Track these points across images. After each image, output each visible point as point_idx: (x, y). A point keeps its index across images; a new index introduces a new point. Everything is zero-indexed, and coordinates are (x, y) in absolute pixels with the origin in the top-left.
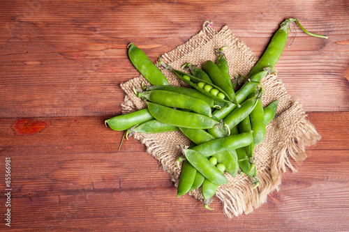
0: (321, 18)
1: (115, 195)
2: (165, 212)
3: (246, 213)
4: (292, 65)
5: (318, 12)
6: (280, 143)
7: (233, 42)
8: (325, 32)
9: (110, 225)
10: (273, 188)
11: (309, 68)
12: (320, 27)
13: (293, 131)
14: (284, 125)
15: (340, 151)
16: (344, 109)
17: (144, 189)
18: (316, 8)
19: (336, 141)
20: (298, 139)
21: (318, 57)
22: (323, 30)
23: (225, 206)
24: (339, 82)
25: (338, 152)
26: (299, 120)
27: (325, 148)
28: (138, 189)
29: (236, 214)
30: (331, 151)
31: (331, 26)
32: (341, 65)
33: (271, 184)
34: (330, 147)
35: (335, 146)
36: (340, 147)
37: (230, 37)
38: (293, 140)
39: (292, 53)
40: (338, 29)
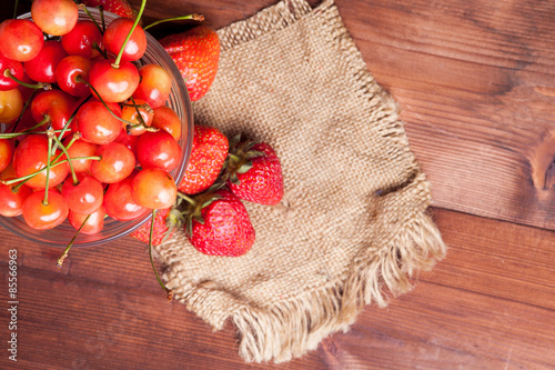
0: (520, 31)
1: (56, 286)
2: (135, 335)
3: (277, 362)
4: (438, 113)
5: (518, 19)
6: (370, 249)
7: (335, 35)
8: (518, 62)
9: (35, 337)
10: (338, 327)
11: (467, 126)
12: (512, 50)
13: (397, 236)
14: (385, 218)
15: (475, 296)
16: (508, 218)
17: (109, 285)
18: (517, 11)
19: (474, 275)
20: (403, 253)
21: (491, 109)
22: (516, 58)
23: (245, 342)
24: (513, 166)
25: (470, 295)
26: (413, 216)
27: (449, 282)
28: (99, 284)
29: (259, 359)
30: (457, 292)
31: (534, 54)
32: (529, 134)
33: (334, 320)
34: (459, 283)
35: (469, 285)
36: (475, 288)
37: (332, 22)
38: (394, 251)
39: (444, 90)
40: (545, 62)
